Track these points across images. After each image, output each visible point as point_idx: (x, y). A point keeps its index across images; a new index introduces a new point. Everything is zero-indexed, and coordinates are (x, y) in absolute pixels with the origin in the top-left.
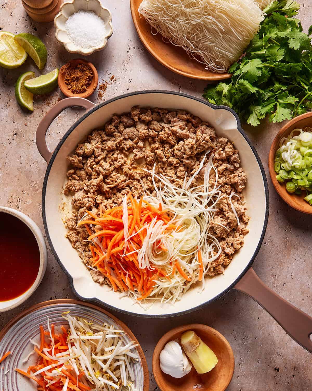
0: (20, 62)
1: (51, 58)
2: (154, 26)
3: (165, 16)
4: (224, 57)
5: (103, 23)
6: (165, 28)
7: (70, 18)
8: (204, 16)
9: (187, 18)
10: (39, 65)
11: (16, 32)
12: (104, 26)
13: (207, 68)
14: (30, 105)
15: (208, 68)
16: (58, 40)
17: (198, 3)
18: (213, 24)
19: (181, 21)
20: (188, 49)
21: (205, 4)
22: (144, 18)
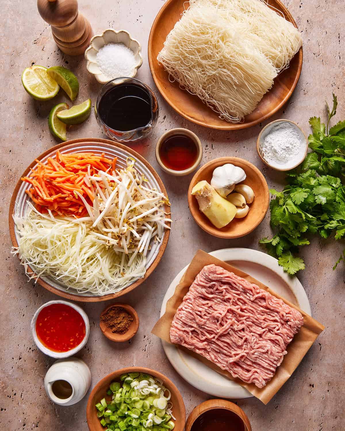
0: (53, 94)
1: (83, 89)
2: (172, 74)
3: (183, 66)
4: (238, 108)
5: (133, 54)
6: (182, 77)
7: (100, 50)
8: (220, 69)
9: (203, 69)
10: (71, 96)
11: (48, 65)
12: (133, 57)
13: (221, 116)
14: (63, 135)
15: (223, 117)
16: (89, 72)
17: (214, 56)
18: (227, 76)
19: (197, 71)
20: (203, 98)
21: (221, 57)
22: (163, 66)
